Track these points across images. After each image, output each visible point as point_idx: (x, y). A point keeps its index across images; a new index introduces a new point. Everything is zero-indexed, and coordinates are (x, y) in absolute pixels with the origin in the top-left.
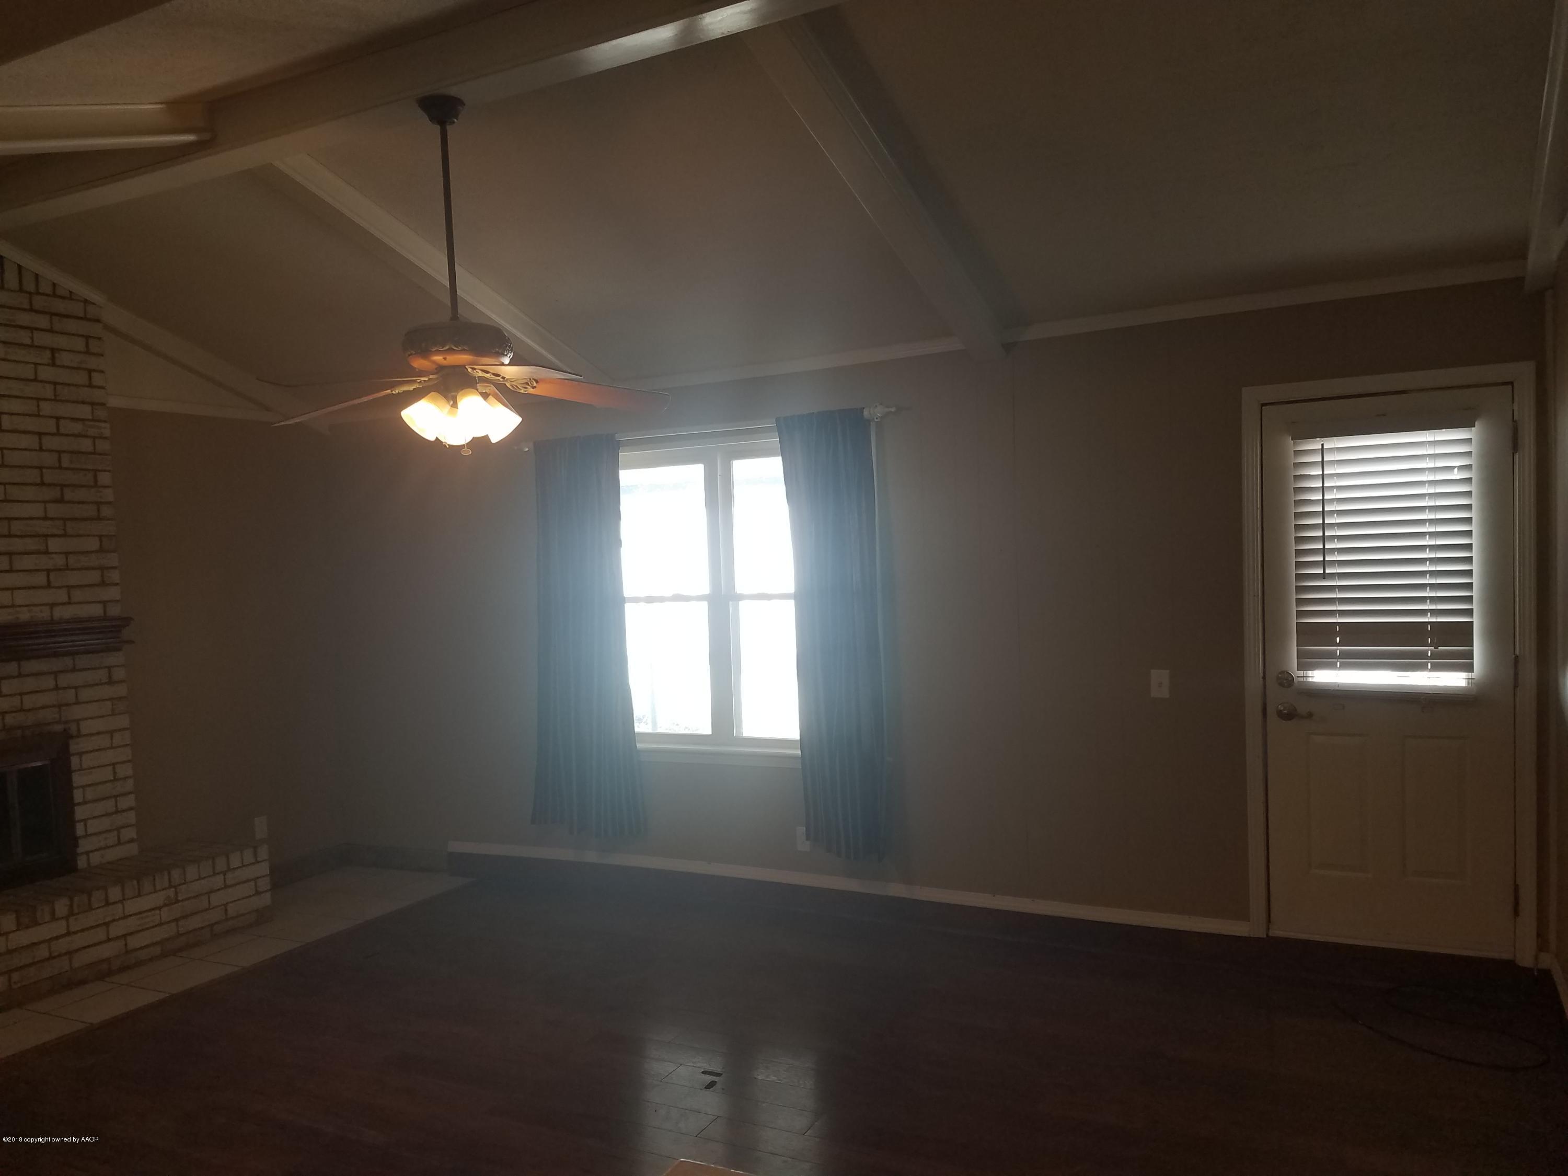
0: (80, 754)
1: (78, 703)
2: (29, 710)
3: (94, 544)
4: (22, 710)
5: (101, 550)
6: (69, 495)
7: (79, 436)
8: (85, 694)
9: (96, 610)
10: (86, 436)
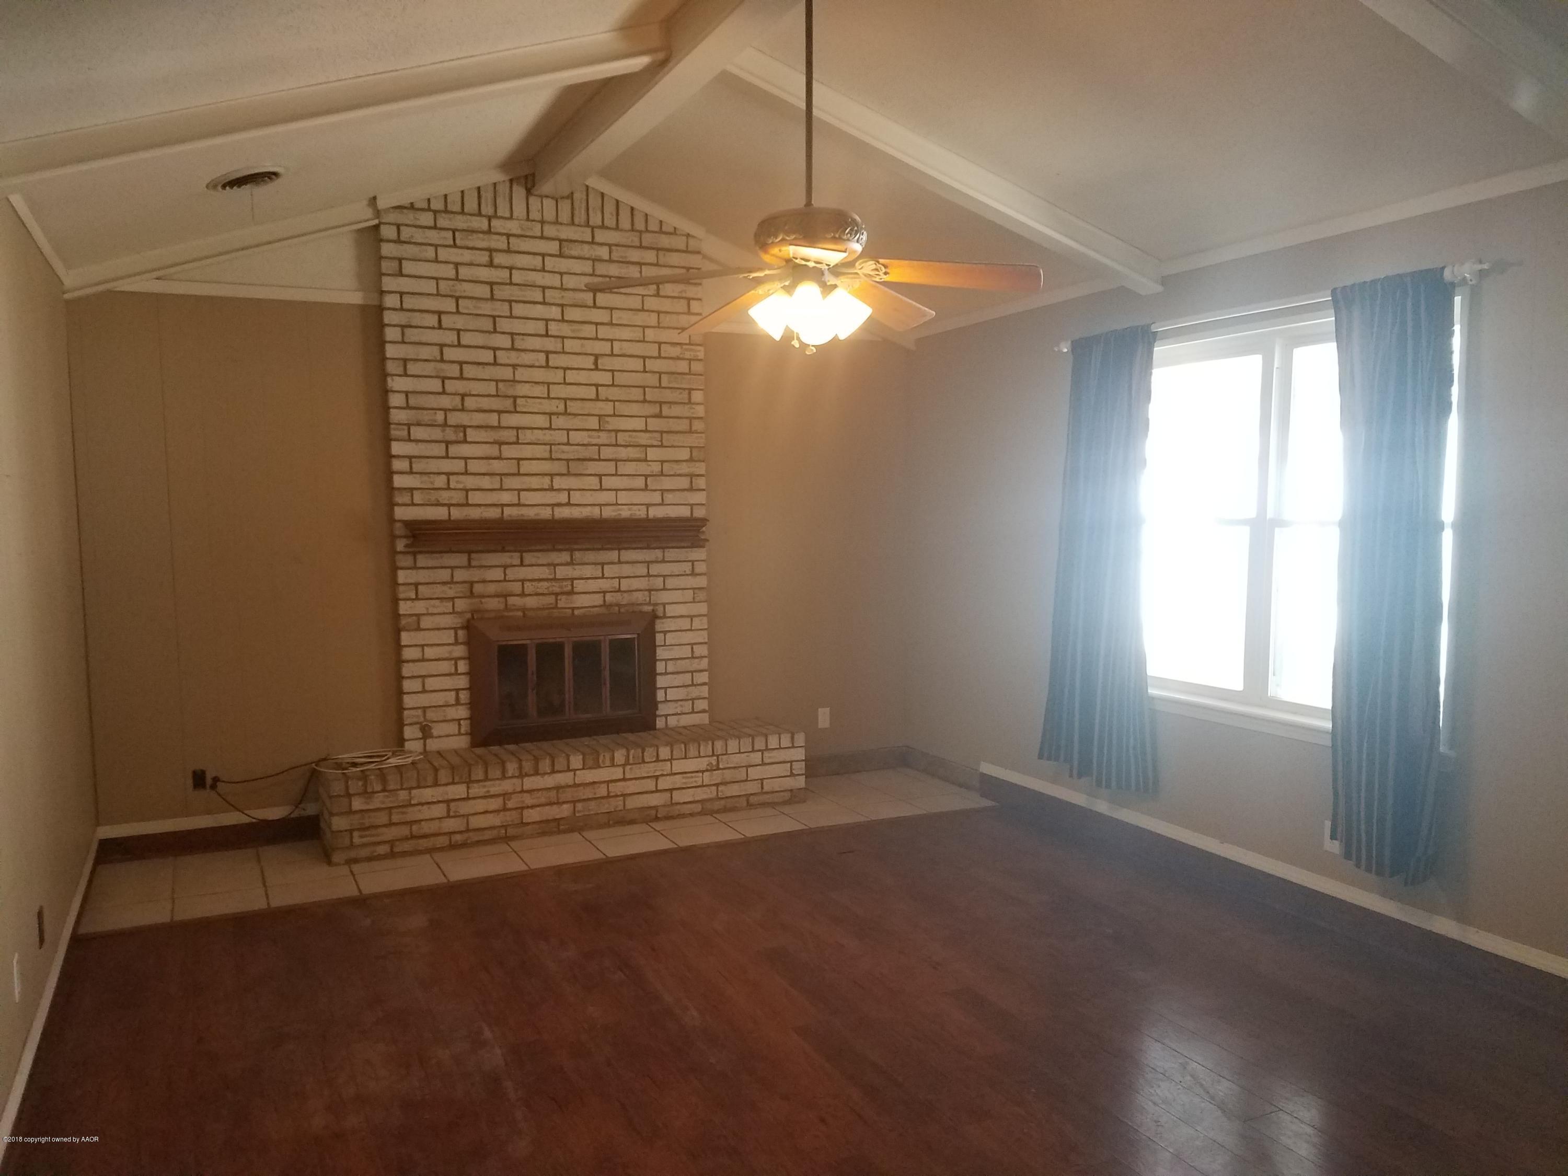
0: (665, 632)
1: (664, 589)
2: (625, 592)
3: (684, 454)
4: (619, 591)
5: (691, 460)
6: (666, 411)
7: (678, 358)
8: (670, 583)
9: (684, 512)
10: (683, 359)
